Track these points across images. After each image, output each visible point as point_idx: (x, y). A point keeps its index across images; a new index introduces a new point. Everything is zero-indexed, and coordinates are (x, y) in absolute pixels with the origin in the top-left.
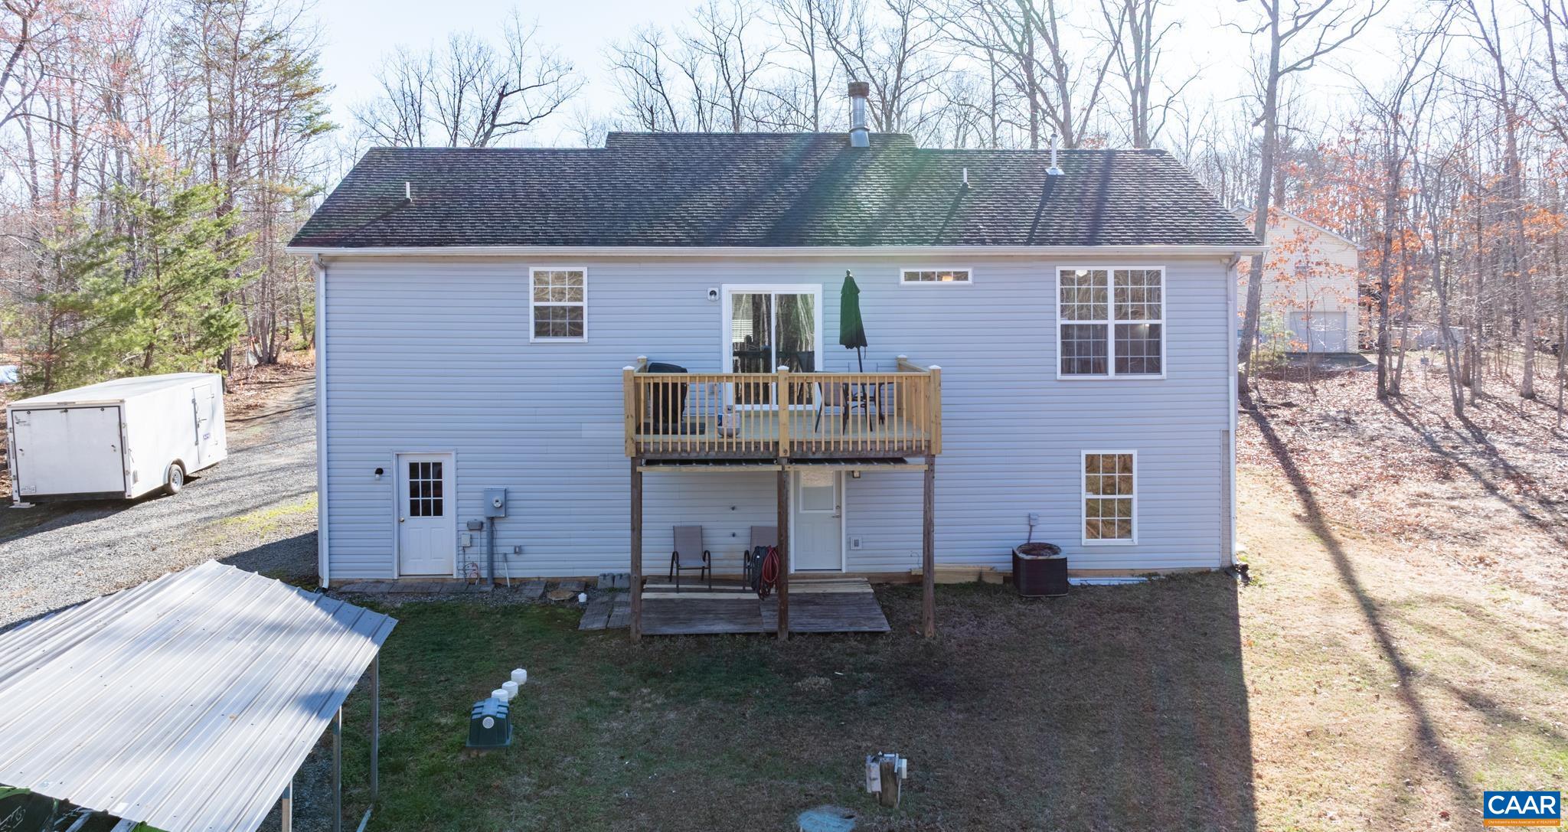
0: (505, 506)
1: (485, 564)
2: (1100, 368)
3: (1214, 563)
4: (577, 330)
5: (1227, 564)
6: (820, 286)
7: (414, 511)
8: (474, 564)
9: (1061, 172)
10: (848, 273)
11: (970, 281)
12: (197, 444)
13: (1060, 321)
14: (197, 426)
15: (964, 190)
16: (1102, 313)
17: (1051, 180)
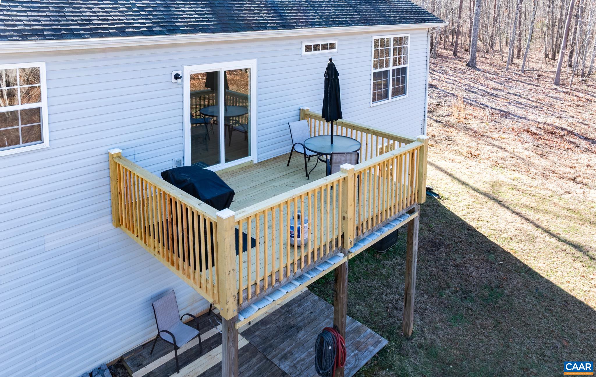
6: (255, 60)
11: (336, 49)
13: (373, 71)
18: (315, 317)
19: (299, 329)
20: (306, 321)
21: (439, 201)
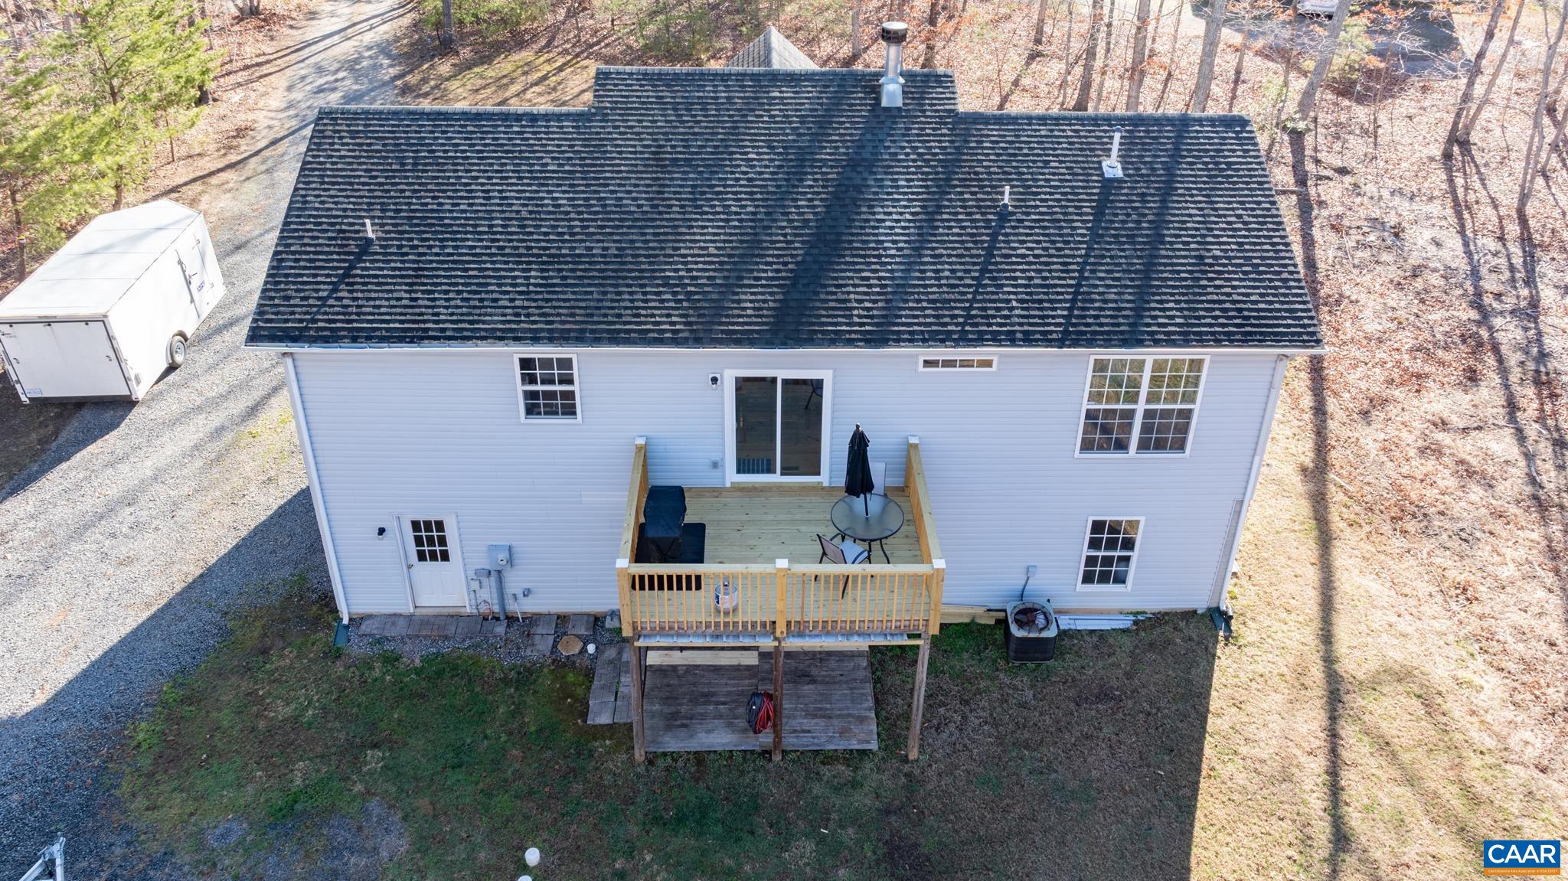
0: (511, 561)
1: (496, 601)
2: (1121, 446)
3: (1201, 604)
4: (570, 411)
5: (1214, 605)
6: (831, 372)
7: (421, 556)
8: (485, 602)
9: (1119, 173)
10: (858, 427)
11: (994, 368)
12: (192, 301)
13: (1086, 405)
14: (189, 283)
15: (1004, 216)
16: (1133, 398)
17: (1108, 184)
18: (840, 681)
19: (813, 681)
20: (827, 679)
21: (1217, 641)
